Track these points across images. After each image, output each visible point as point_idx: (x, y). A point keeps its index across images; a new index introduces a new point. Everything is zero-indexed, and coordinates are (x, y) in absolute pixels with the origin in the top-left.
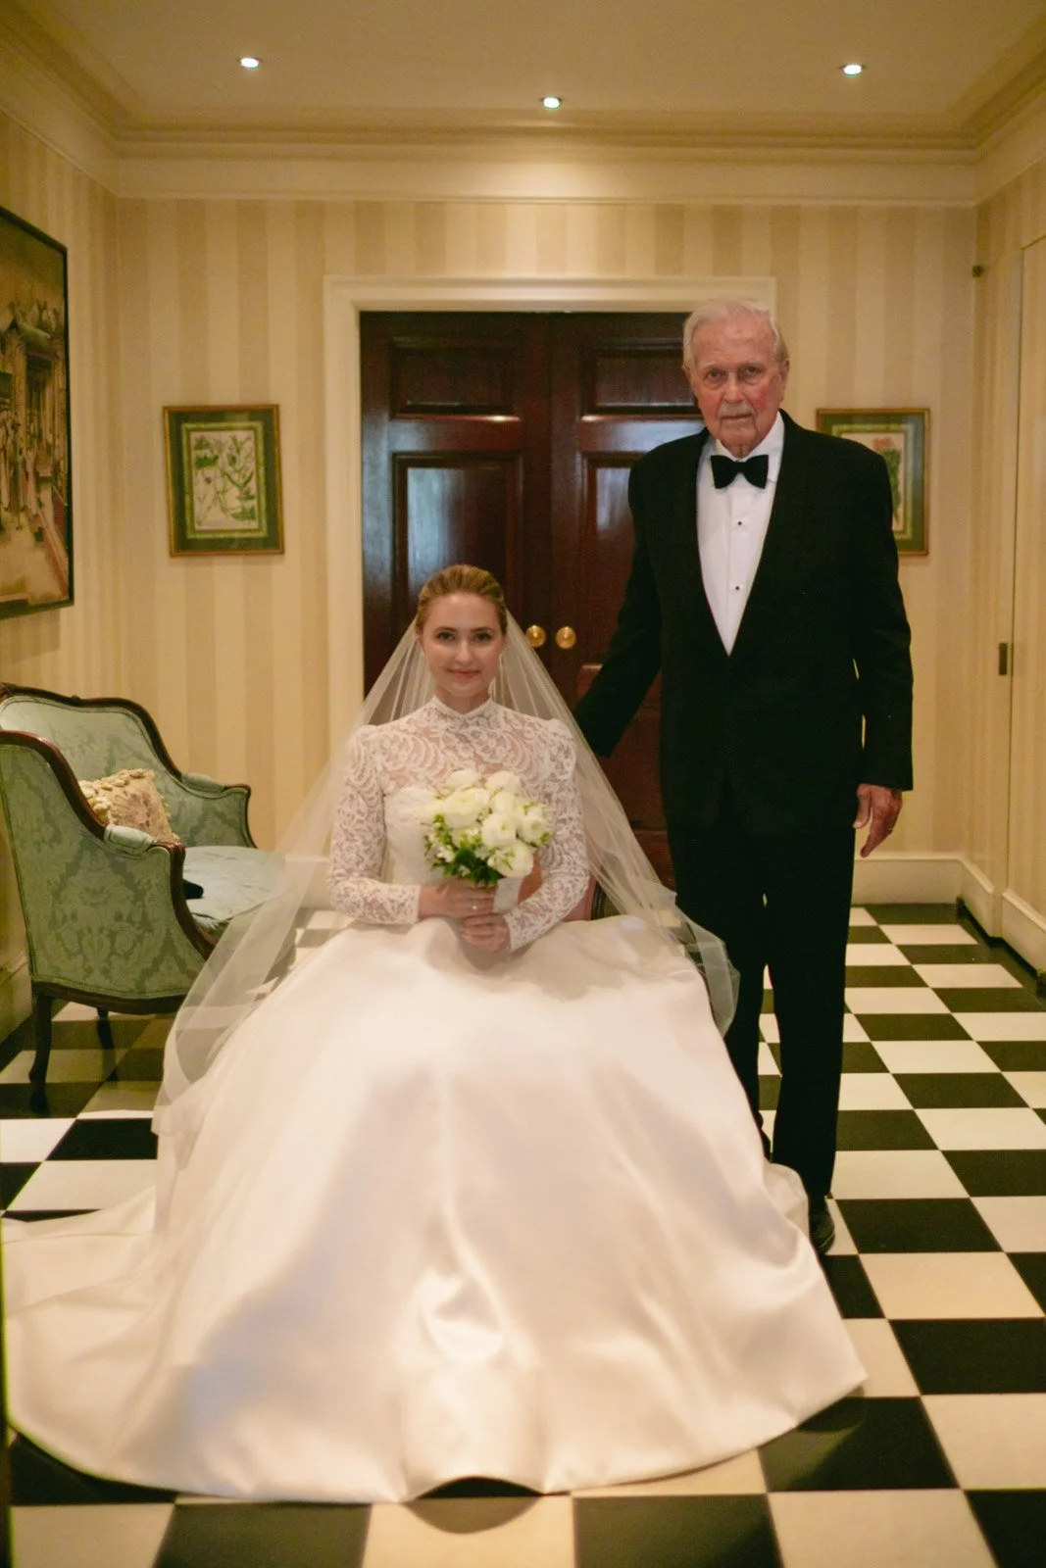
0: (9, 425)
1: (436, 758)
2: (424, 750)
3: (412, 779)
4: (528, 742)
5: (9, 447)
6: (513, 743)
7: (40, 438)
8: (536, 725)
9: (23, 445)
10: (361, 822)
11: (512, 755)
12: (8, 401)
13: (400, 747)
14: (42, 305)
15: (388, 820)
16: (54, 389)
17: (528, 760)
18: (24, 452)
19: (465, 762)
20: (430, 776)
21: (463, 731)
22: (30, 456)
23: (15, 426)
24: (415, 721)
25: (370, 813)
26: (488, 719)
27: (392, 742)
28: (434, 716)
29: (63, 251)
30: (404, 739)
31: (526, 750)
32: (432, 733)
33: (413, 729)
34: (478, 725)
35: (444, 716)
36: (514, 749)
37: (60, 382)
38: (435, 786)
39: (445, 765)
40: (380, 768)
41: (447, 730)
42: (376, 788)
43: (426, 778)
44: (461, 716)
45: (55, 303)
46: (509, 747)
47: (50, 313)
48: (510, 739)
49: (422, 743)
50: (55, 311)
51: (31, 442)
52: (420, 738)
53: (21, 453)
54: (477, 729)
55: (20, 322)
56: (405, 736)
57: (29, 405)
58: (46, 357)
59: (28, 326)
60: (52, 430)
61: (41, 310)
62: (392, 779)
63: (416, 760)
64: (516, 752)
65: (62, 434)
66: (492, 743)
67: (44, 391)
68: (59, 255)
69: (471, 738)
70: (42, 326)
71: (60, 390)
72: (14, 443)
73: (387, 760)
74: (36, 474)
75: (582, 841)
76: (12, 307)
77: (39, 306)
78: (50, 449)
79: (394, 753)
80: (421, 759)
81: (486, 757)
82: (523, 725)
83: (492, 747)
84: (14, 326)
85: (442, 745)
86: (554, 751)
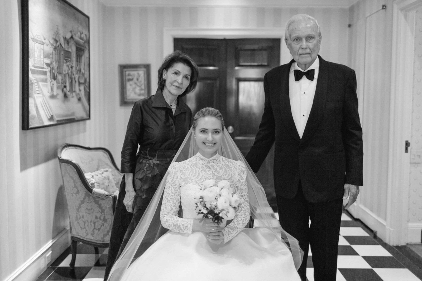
0: (70, 66)
1: (199, 174)
2: (194, 170)
3: (190, 181)
4: (230, 168)
5: (70, 74)
6: (225, 169)
7: (80, 71)
8: (233, 162)
9: (75, 73)
10: (172, 196)
11: (225, 173)
12: (69, 59)
13: (186, 170)
14: (81, 33)
15: (182, 196)
16: (85, 57)
17: (231, 175)
18: (75, 75)
19: (209, 176)
20: (197, 180)
21: (208, 165)
22: (77, 76)
23: (72, 67)
24: (191, 161)
25: (176, 192)
26: (217, 160)
27: (184, 168)
28: (198, 159)
29: (88, 18)
30: (188, 167)
31: (230, 171)
32: (198, 165)
33: (191, 163)
34: (213, 162)
35: (202, 159)
36: (226, 171)
37: (87, 55)
38: (198, 184)
39: (202, 176)
40: (179, 177)
41: (203, 164)
42: (178, 184)
43: (195, 181)
44: (207, 159)
45: (86, 32)
46: (224, 170)
47: (84, 35)
48: (224, 167)
49: (194, 168)
50: (86, 35)
51: (77, 72)
52: (193, 166)
53: (74, 75)
54: (213, 164)
55: (74, 37)
56: (188, 166)
57: (77, 61)
58: (83, 48)
59: (77, 38)
60: (84, 69)
61: (81, 34)
62: (184, 181)
63: (191, 175)
64: (226, 172)
65: (88, 71)
66: (218, 169)
67: (81, 57)
68: (87, 19)
69: (211, 167)
70: (81, 38)
71: (87, 58)
72: (72, 72)
73: (182, 174)
74: (79, 82)
75: (248, 203)
76: (71, 32)
77: (80, 32)
78: (83, 74)
79: (184, 172)
80: (194, 174)
81: (216, 174)
82: (229, 163)
83: (218, 170)
84: (72, 37)
85: (201, 169)
86: (239, 171)
